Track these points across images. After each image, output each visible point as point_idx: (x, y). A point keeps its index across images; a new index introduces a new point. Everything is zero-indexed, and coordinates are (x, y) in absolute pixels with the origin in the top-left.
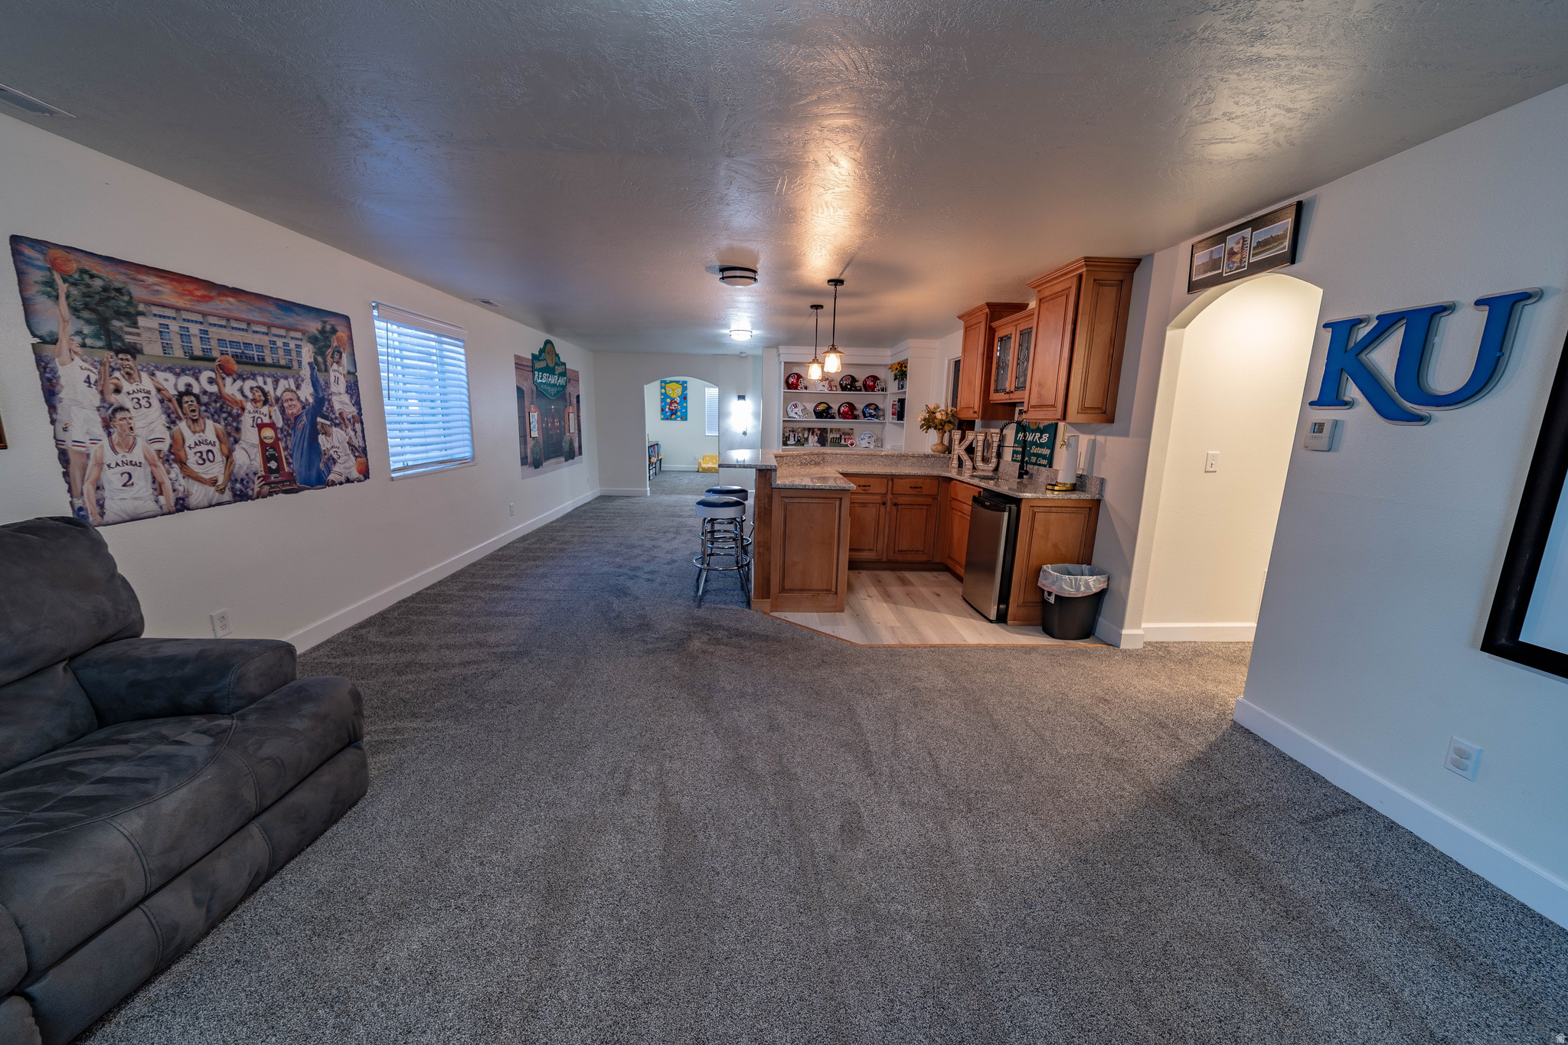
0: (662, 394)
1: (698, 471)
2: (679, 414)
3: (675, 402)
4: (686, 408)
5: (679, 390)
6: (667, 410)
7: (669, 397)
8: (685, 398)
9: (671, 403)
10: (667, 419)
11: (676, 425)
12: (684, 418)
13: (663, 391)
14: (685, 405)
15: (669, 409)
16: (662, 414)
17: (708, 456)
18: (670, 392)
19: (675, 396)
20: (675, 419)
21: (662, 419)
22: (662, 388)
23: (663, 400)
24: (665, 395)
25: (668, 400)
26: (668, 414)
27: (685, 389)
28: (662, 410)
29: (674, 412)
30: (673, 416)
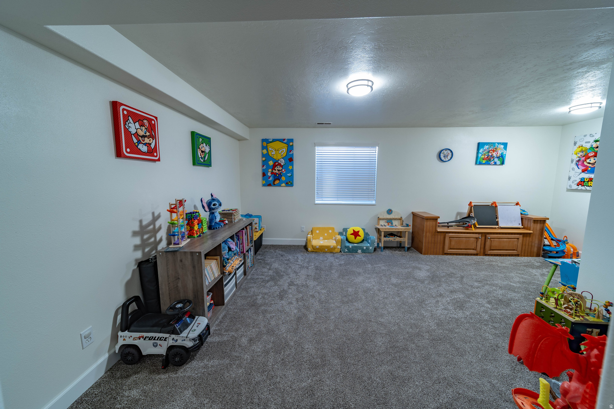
0: (263, 155)
1: (306, 247)
2: (283, 178)
3: (280, 164)
4: (292, 171)
5: (283, 149)
6: (269, 174)
7: (272, 159)
8: (291, 160)
9: (274, 166)
10: (270, 185)
11: (281, 191)
12: (290, 183)
13: (265, 151)
14: (290, 168)
15: (272, 173)
16: (263, 180)
17: (318, 229)
18: (272, 153)
19: (279, 157)
20: (279, 185)
21: (264, 185)
22: (263, 148)
23: (264, 163)
24: (266, 157)
25: (271, 163)
26: (271, 179)
27: (290, 149)
28: (264, 175)
29: (277, 177)
30: (277, 182)
